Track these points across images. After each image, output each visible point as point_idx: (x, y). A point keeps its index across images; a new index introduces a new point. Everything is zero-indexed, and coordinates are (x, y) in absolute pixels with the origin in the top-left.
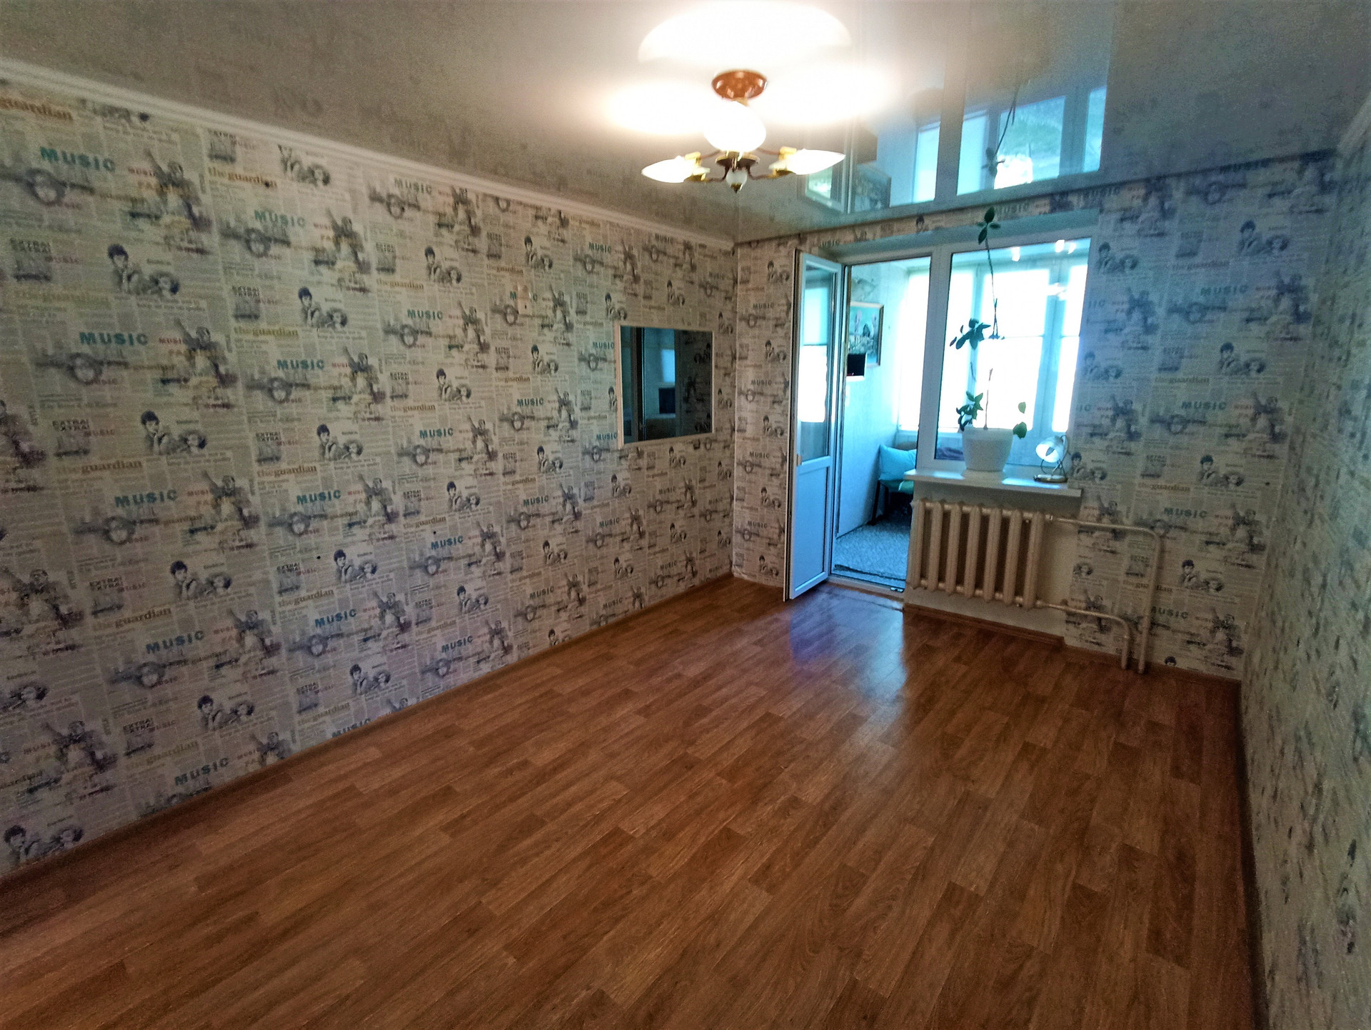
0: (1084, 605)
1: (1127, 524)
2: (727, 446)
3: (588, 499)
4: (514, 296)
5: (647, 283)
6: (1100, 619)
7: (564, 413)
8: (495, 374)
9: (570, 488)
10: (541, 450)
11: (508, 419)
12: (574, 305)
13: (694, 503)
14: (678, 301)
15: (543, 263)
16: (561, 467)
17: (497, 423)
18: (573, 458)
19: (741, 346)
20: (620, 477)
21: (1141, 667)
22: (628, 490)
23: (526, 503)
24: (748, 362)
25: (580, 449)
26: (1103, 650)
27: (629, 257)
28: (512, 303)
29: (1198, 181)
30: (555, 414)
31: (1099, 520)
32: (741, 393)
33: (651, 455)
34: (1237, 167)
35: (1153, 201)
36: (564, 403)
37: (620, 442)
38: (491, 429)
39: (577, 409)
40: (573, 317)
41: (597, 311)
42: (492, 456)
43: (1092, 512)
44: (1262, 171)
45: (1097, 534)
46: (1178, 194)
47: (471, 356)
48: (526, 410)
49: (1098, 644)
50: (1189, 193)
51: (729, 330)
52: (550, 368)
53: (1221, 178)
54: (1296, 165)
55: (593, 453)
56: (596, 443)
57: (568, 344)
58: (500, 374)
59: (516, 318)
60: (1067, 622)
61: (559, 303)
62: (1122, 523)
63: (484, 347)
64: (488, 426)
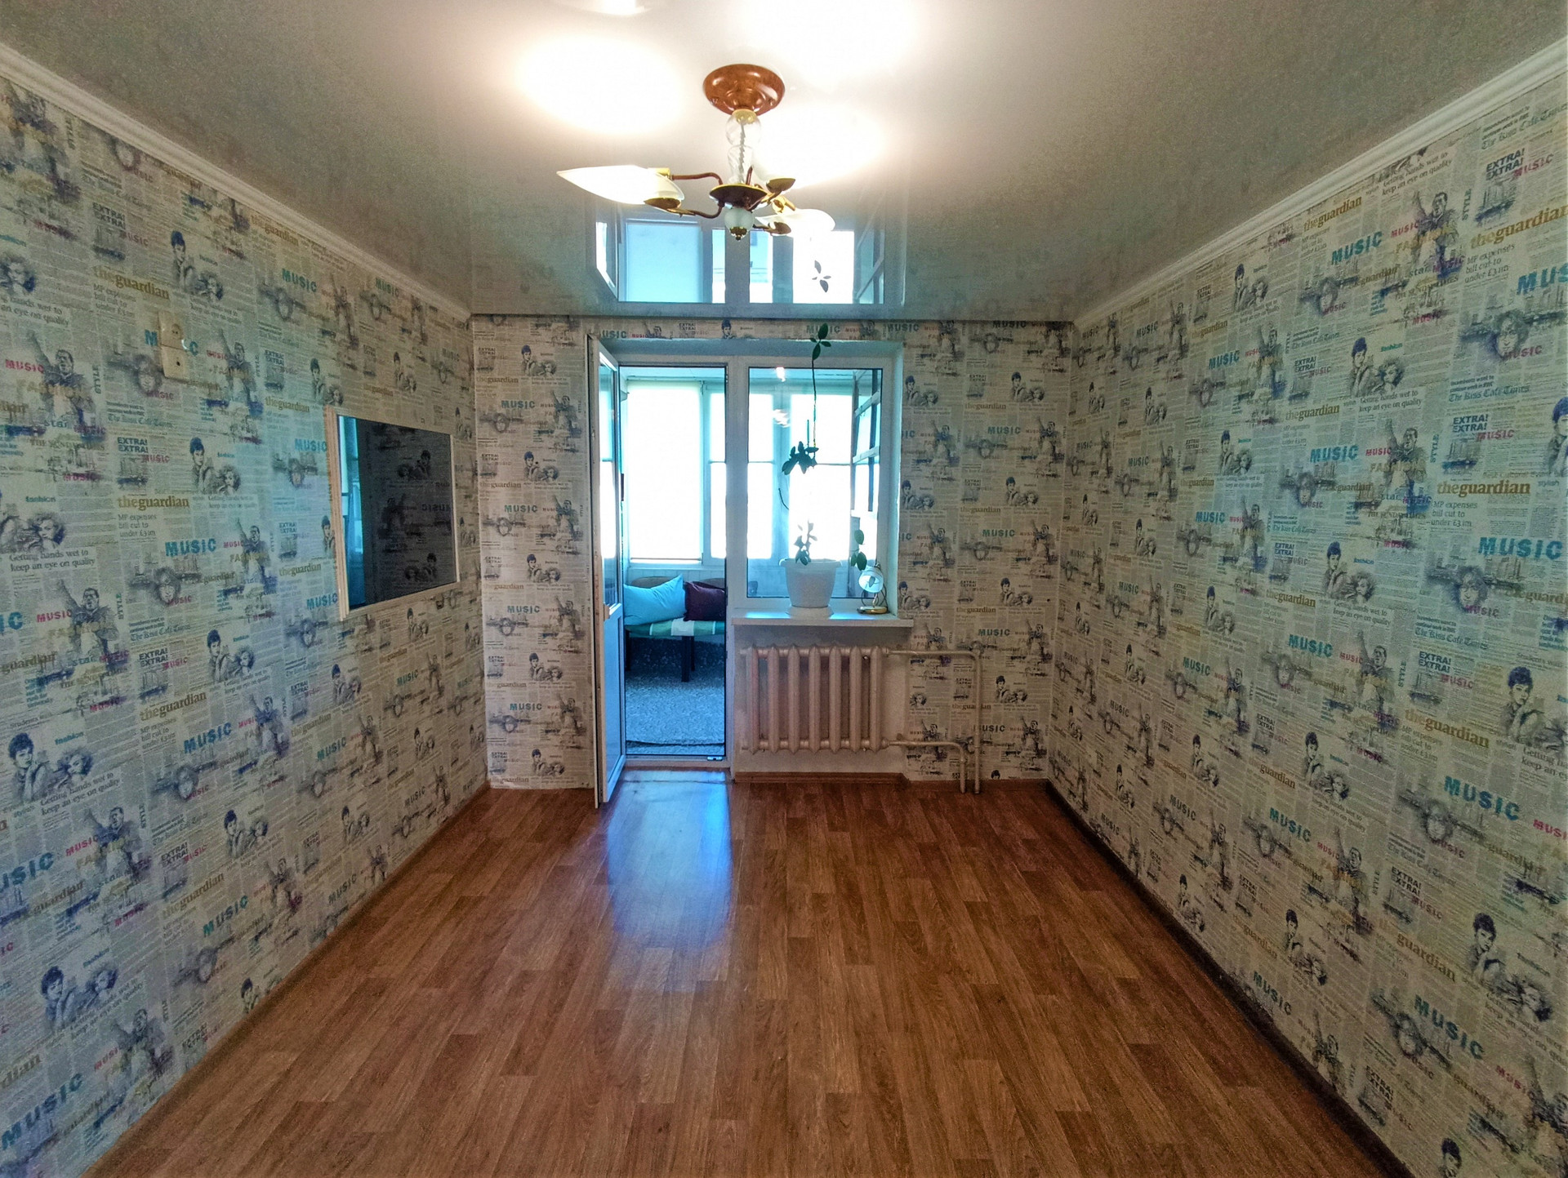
0: (921, 736)
1: (951, 648)
2: (474, 600)
3: (298, 715)
4: (153, 338)
5: (370, 351)
6: (936, 748)
7: (253, 565)
8: (118, 492)
9: (268, 701)
10: (214, 637)
11: (147, 583)
12: (263, 373)
13: (441, 690)
14: (409, 385)
15: (205, 287)
16: (250, 665)
17: (126, 593)
18: (270, 645)
19: (484, 457)
20: (344, 667)
21: (977, 787)
22: (356, 687)
23: (189, 745)
24: (497, 480)
25: (281, 627)
26: (942, 778)
27: (341, 305)
28: (147, 350)
29: (978, 330)
30: (237, 566)
31: (928, 647)
32: (488, 523)
33: (385, 624)
34: (1005, 324)
35: (946, 342)
36: (253, 546)
37: (343, 609)
38: (114, 607)
39: (274, 556)
40: (261, 392)
41: (299, 387)
42: (115, 662)
43: (920, 640)
44: (1020, 329)
45: (927, 661)
46: (964, 340)
47: (63, 453)
48: (184, 564)
49: (937, 773)
50: (973, 340)
51: (467, 434)
52: (225, 482)
53: (994, 331)
54: (1044, 329)
55: (304, 631)
56: (307, 615)
57: (255, 440)
58: (128, 492)
59: (158, 384)
60: (909, 757)
61: (237, 365)
62: (946, 648)
63: (92, 436)
64: (106, 600)
